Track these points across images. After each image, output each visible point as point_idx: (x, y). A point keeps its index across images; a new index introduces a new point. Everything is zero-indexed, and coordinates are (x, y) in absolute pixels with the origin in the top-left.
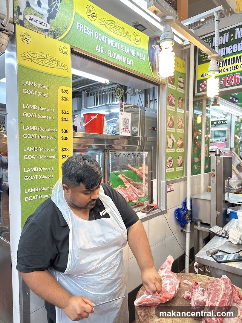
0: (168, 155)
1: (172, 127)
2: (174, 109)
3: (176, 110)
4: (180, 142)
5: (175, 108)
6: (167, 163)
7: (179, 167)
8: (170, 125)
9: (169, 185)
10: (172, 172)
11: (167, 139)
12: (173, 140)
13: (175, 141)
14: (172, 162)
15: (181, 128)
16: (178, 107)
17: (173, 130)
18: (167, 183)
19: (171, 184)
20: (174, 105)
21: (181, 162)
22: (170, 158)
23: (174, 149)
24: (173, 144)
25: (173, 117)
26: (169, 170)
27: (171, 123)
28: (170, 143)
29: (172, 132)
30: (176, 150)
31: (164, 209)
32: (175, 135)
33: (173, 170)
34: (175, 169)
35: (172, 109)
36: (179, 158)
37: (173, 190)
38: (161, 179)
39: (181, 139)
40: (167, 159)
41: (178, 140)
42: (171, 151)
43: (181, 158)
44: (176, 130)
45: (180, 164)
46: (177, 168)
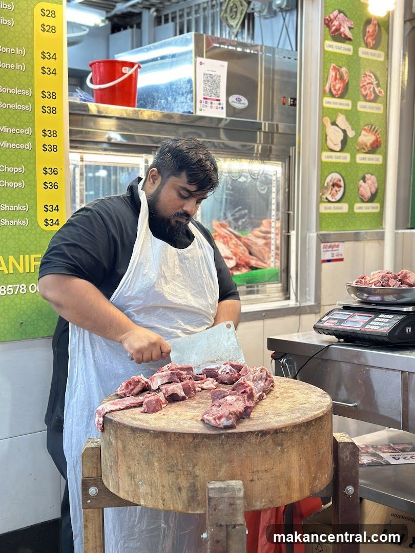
0: (325, 169)
1: (342, 96)
2: (349, 50)
3: (356, 51)
4: (367, 138)
5: (351, 47)
6: (327, 188)
7: (363, 201)
8: (334, 92)
9: (329, 244)
10: (342, 214)
11: (322, 127)
12: (344, 131)
13: (351, 134)
14: (342, 189)
15: (374, 101)
16: (363, 44)
17: (344, 104)
18: (323, 239)
19: (337, 244)
20: (350, 39)
21: (374, 190)
22: (335, 176)
23: (348, 155)
24: (344, 142)
25: (344, 70)
27: (339, 85)
28: (335, 137)
29: (341, 111)
30: (353, 157)
31: (312, 303)
32: (351, 117)
33: (344, 207)
34: (351, 207)
35: (343, 49)
36: (364, 179)
37: (342, 260)
38: (306, 228)
39: (372, 130)
40: (322, 177)
41: (363, 132)
42: (338, 158)
43: (372, 179)
44: (354, 105)
45: (368, 195)
46: (357, 205)
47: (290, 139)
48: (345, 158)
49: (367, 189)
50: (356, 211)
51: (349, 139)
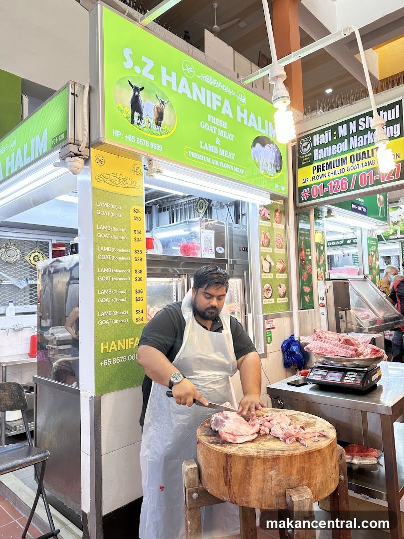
0: (264, 281)
1: (268, 246)
2: (269, 224)
3: (272, 225)
4: (280, 266)
5: (270, 223)
6: (264, 291)
7: (281, 297)
8: (264, 244)
9: (268, 320)
10: (272, 304)
11: (261, 261)
12: (270, 263)
13: (273, 264)
14: (271, 291)
15: (281, 248)
16: (274, 221)
17: (268, 250)
18: (266, 318)
19: (272, 320)
20: (269, 219)
21: (284, 291)
22: (267, 285)
23: (272, 274)
24: (270, 268)
25: (267, 234)
26: (266, 302)
27: (266, 241)
28: (266, 266)
29: (267, 253)
30: (275, 275)
31: (263, 352)
32: (272, 255)
33: (273, 301)
34: (276, 300)
35: (267, 224)
36: (280, 286)
37: (275, 328)
38: (257, 312)
39: (282, 262)
40: (263, 286)
41: (278, 263)
42: (268, 276)
43: (283, 286)
44: (273, 250)
45: (282, 294)
46: (278, 299)
47: (246, 267)
48: (271, 276)
49: (282, 290)
50: (278, 302)
51: (272, 267)
